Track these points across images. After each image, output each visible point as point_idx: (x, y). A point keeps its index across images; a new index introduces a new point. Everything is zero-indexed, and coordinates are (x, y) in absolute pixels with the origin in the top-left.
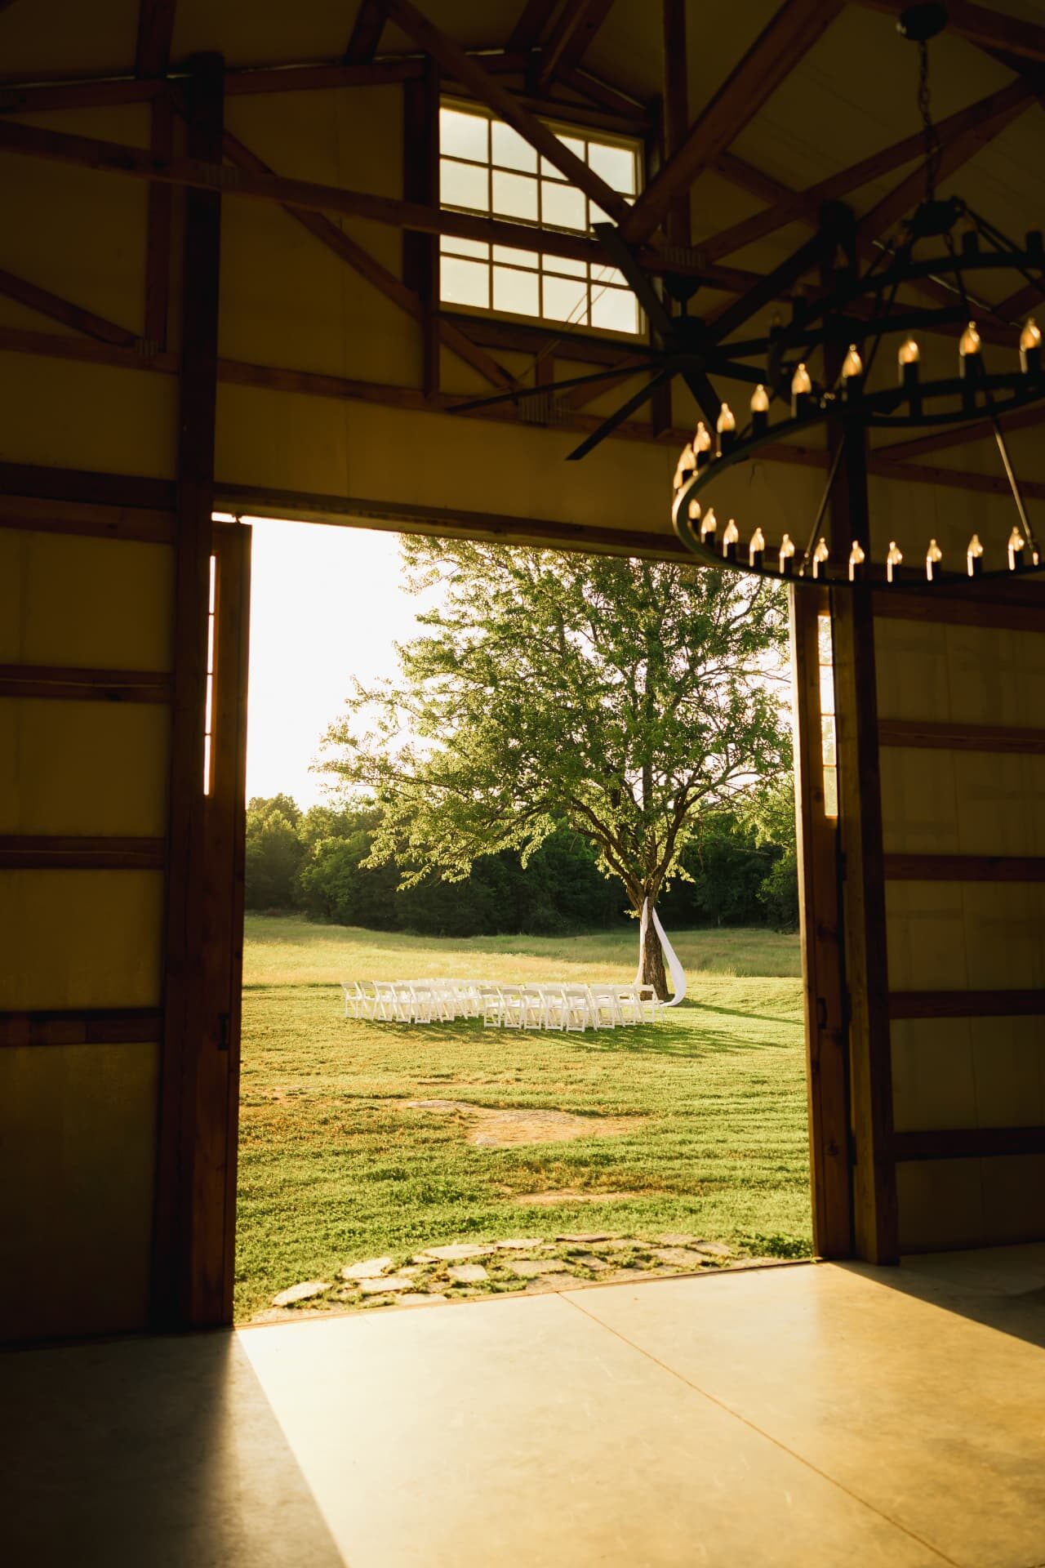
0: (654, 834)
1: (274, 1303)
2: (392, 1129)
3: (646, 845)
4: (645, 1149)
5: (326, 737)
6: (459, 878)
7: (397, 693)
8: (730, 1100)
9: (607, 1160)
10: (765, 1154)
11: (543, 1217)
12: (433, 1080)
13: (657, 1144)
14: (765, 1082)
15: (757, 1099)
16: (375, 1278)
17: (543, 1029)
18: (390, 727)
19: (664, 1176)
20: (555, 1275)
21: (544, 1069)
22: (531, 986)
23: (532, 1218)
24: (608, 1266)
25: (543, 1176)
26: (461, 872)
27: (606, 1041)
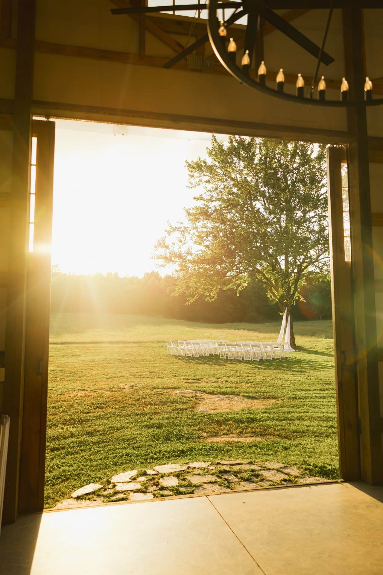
0: (289, 282)
1: (71, 496)
2: (165, 403)
3: (286, 286)
4: (271, 416)
5: (157, 245)
6: (213, 300)
7: (186, 228)
8: (314, 392)
9: (253, 420)
10: (325, 419)
11: (216, 450)
12: (192, 381)
13: (277, 413)
14: (331, 384)
15: (326, 392)
16: (125, 482)
17: (243, 360)
18: (183, 241)
19: (277, 429)
20: (210, 485)
21: (238, 377)
22: (238, 343)
23: (210, 450)
24: (237, 480)
25: (222, 427)
26: (213, 297)
27: (267, 365)
